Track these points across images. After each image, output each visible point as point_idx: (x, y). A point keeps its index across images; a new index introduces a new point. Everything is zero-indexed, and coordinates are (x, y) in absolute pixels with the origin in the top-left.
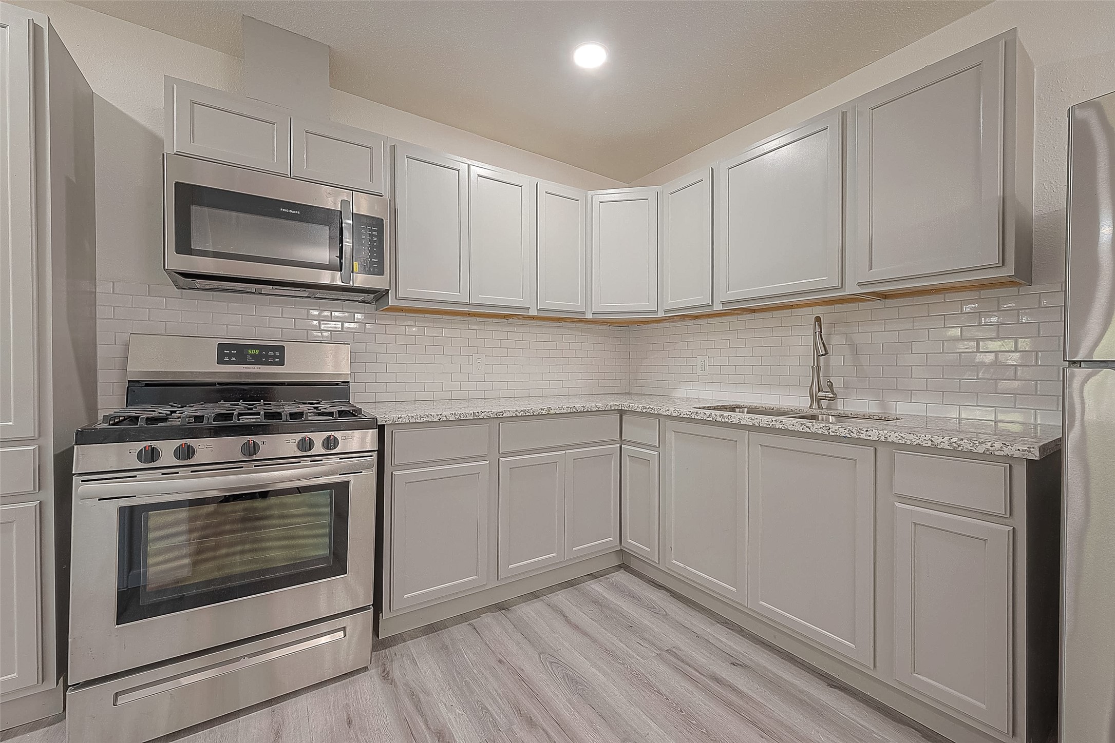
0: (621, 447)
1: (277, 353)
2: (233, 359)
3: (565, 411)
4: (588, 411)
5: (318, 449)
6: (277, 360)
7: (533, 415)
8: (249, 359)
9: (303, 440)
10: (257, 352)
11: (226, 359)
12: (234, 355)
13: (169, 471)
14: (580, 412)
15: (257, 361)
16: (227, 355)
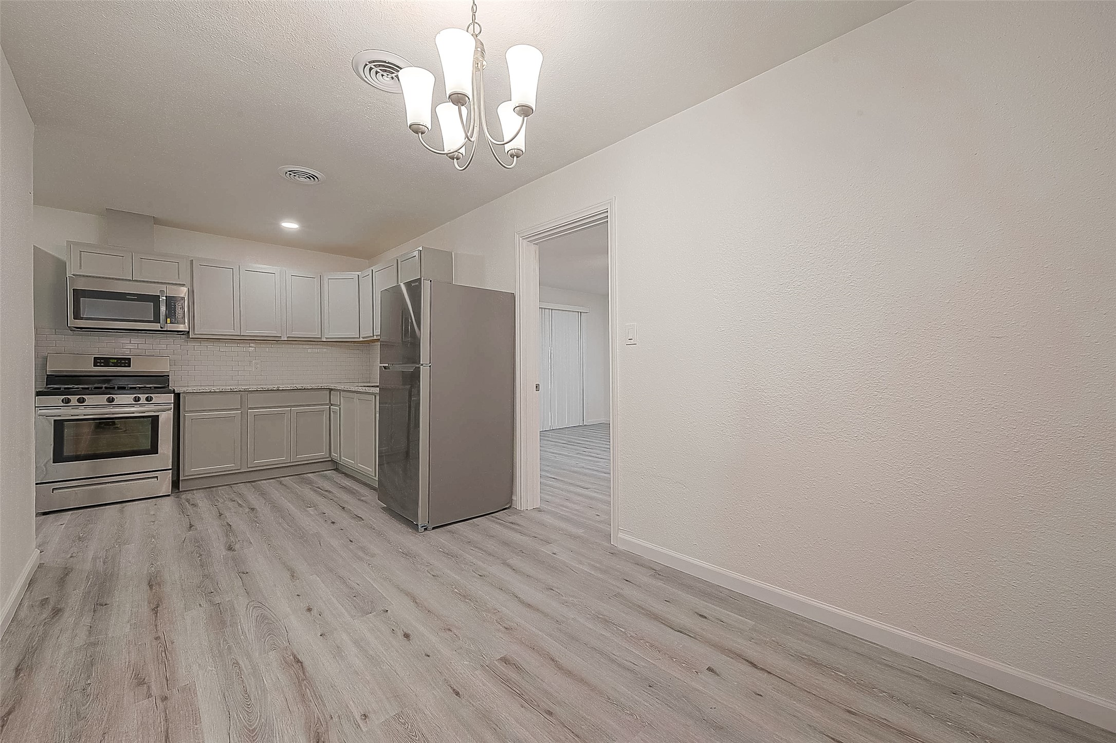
0: (330, 407)
1: (127, 361)
2: (102, 364)
3: (289, 388)
4: (305, 389)
5: (143, 401)
6: (126, 365)
7: (268, 390)
8: (111, 364)
9: (135, 397)
10: (115, 361)
11: (98, 364)
12: (102, 362)
13: (75, 407)
14: (300, 389)
15: (115, 365)
16: (98, 362)
